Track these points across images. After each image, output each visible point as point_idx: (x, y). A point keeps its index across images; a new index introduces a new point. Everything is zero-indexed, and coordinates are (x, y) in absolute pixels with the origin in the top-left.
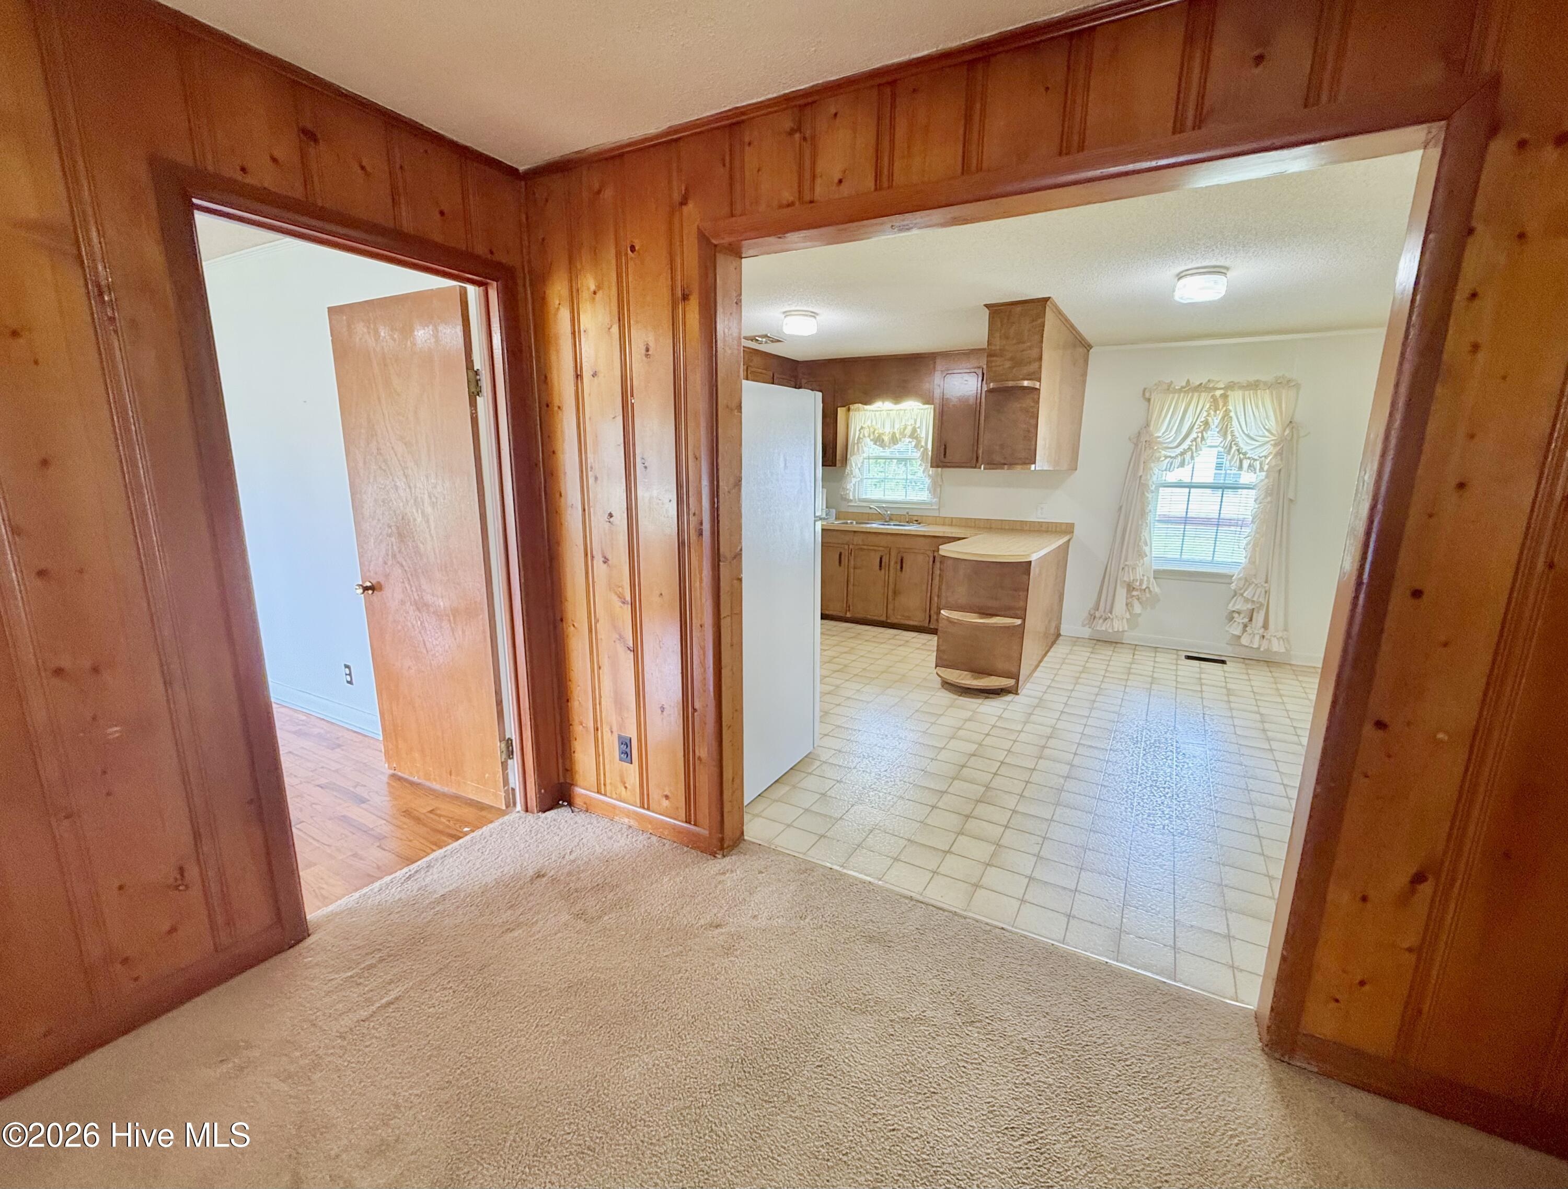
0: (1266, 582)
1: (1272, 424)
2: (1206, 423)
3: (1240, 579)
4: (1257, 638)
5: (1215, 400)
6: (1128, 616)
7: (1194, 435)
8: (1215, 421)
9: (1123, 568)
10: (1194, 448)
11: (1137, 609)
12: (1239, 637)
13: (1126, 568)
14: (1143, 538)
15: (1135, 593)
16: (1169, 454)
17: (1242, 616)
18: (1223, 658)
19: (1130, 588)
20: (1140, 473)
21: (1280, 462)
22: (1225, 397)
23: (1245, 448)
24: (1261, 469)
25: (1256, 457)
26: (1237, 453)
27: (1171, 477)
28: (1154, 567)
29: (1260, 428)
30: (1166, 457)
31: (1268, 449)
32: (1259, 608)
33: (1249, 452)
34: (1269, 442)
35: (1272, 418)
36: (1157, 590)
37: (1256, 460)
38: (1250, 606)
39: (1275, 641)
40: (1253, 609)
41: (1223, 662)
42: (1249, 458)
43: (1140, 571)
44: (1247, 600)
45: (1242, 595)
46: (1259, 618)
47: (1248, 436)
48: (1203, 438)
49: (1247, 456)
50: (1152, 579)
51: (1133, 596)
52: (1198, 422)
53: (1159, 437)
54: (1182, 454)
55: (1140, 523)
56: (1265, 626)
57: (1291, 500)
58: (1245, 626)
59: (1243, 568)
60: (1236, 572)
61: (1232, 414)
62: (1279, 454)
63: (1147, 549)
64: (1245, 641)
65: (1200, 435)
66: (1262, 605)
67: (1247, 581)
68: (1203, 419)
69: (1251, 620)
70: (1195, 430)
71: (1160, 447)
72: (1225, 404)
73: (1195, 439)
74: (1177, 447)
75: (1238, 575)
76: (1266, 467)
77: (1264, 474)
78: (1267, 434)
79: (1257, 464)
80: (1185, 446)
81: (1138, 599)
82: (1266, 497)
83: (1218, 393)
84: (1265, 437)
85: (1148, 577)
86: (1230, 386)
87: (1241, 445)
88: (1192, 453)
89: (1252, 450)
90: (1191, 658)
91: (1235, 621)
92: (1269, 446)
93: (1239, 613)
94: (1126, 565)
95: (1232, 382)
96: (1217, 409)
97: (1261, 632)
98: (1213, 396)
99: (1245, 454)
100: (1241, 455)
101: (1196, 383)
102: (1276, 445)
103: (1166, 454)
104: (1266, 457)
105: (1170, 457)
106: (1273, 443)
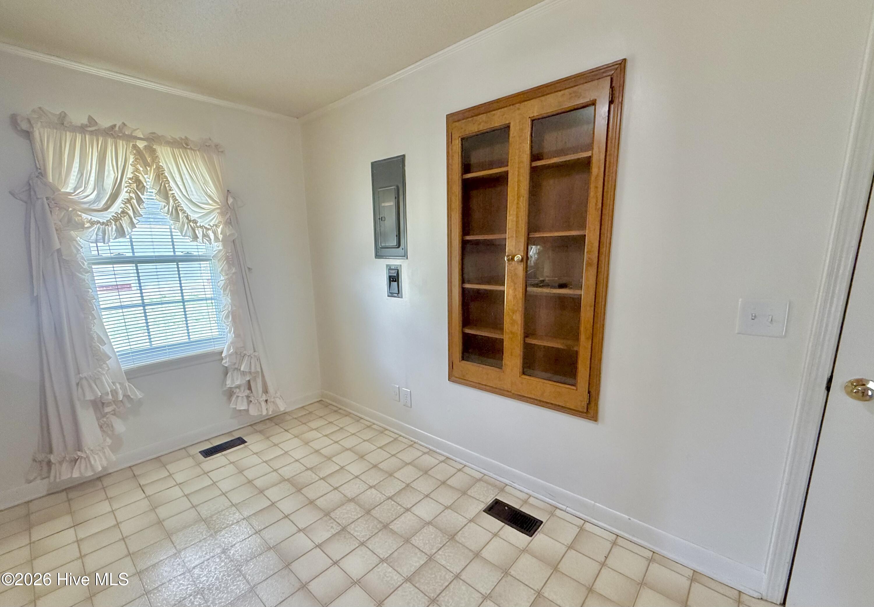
0: (255, 351)
1: (212, 189)
2: (138, 181)
3: (231, 355)
4: (263, 404)
5: (139, 154)
6: (109, 441)
7: (124, 195)
8: (148, 179)
9: (78, 384)
10: (131, 213)
11: (119, 426)
12: (247, 411)
13: (84, 382)
14: (95, 336)
15: (107, 410)
16: (95, 219)
17: (242, 389)
18: (236, 435)
19: (96, 405)
20: (57, 246)
21: (233, 231)
22: (151, 150)
23: (193, 216)
24: (216, 238)
25: (209, 227)
26: (186, 221)
27: (105, 250)
28: (125, 367)
29: (201, 193)
30: (93, 223)
31: (216, 218)
32: (255, 379)
33: (199, 220)
34: (214, 210)
35: (210, 183)
36: (138, 394)
37: (209, 229)
38: (248, 378)
39: (279, 402)
40: (248, 382)
41: (240, 441)
42: (201, 227)
43: (107, 381)
44: (244, 373)
45: (238, 369)
46: (258, 387)
47: (191, 201)
48: (140, 201)
49: (198, 224)
50: (127, 384)
51: (107, 413)
52: (125, 178)
53: (69, 194)
54: (116, 219)
56: (266, 391)
57: (249, 269)
58: (248, 397)
59: (232, 343)
60: (225, 347)
61: (166, 174)
62: (229, 223)
63: (105, 348)
64: (253, 411)
65: (133, 195)
66: (257, 372)
67: (240, 354)
68: (130, 175)
69: (250, 388)
70: (125, 189)
71: (77, 207)
72: (155, 158)
73: (129, 201)
74: (106, 208)
75: (229, 350)
76: (220, 237)
77: (220, 244)
78: (210, 202)
79: (210, 233)
80: (117, 207)
81: (114, 414)
82: (230, 269)
83: (141, 145)
84: (208, 204)
85: (120, 383)
86: (153, 139)
87: (188, 211)
88: (130, 218)
89: (200, 218)
90: (208, 453)
91: (238, 397)
92: (215, 214)
93: (238, 387)
94: (81, 379)
95: (154, 133)
96: (146, 164)
97: (264, 398)
98: (135, 147)
99: (195, 222)
100: (192, 224)
101: (104, 123)
102: (222, 214)
103: (89, 217)
104: (216, 226)
105: (98, 222)
106: (218, 211)
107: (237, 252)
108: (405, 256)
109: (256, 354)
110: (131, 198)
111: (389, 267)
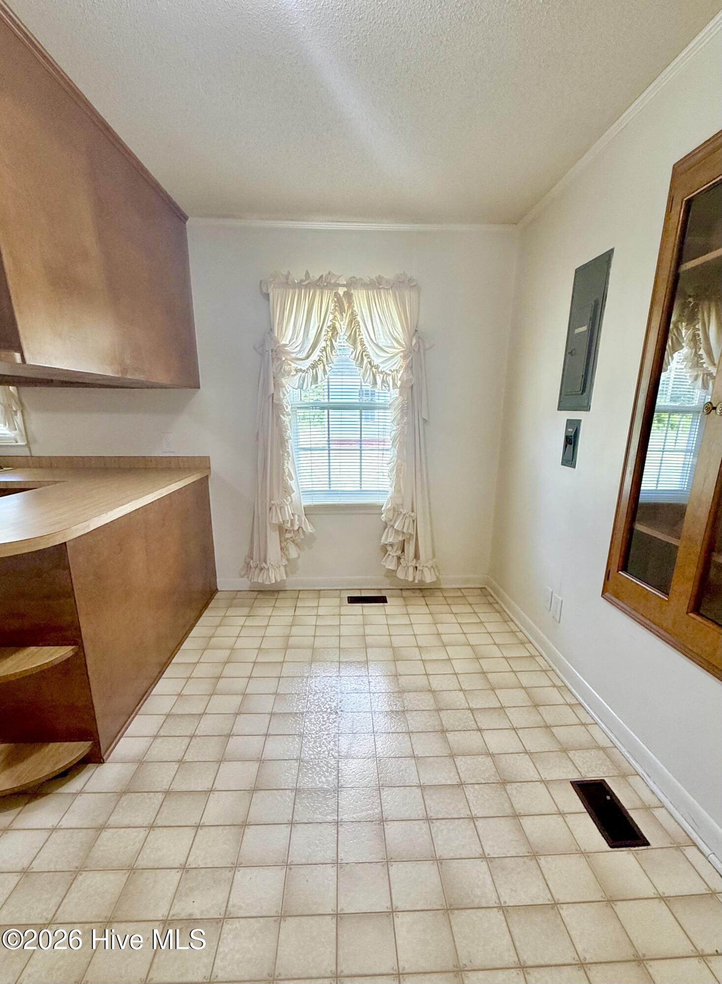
0: (413, 511)
1: (399, 331)
2: (334, 329)
3: (389, 510)
4: (411, 570)
5: (338, 301)
6: (285, 562)
7: (322, 344)
8: (342, 326)
9: (270, 510)
10: (325, 360)
11: (293, 552)
12: (395, 571)
13: (274, 508)
14: (286, 471)
15: (288, 536)
16: (299, 367)
17: (395, 548)
18: (383, 594)
19: (282, 530)
20: (272, 391)
21: (411, 377)
22: (348, 295)
23: (376, 361)
24: (394, 384)
25: (388, 372)
26: (369, 366)
28: (306, 502)
29: (387, 336)
30: (297, 371)
31: (398, 363)
32: (409, 539)
33: (382, 366)
34: (397, 354)
35: (399, 325)
36: (309, 529)
37: (389, 375)
38: (401, 538)
39: (427, 572)
40: (404, 540)
41: (383, 600)
42: (382, 372)
43: (288, 510)
44: (397, 532)
45: (393, 526)
46: (410, 549)
47: (377, 345)
48: (332, 347)
49: (380, 370)
50: (303, 517)
51: (288, 539)
52: (325, 327)
53: (285, 345)
54: (314, 366)
55: (281, 453)
56: (417, 556)
57: (425, 421)
58: (399, 558)
59: (391, 498)
60: (384, 501)
61: (359, 318)
62: (409, 367)
63: (292, 483)
64: (400, 575)
65: (329, 343)
66: (411, 535)
67: (395, 511)
68: (329, 324)
69: (403, 551)
70: (323, 338)
71: (289, 357)
72: (350, 303)
73: (325, 349)
74: (307, 357)
75: (387, 504)
76: (399, 383)
77: (397, 391)
78: (396, 345)
79: (390, 379)
80: (314, 357)
81: (293, 541)
82: (402, 417)
83: (341, 291)
84: (395, 348)
85: (298, 516)
86: (352, 283)
87: (372, 357)
88: (324, 366)
89: (383, 363)
90: (353, 600)
91: (389, 555)
92: (398, 358)
93: (392, 545)
94: (273, 505)
95: (354, 277)
96: (342, 311)
97: (413, 563)
98: (336, 294)
99: (377, 367)
100: (373, 369)
101: (315, 275)
102: (405, 357)
103: (296, 366)
104: (397, 371)
105: (301, 370)
106: (401, 354)
107: (413, 402)
108: (587, 408)
109: (413, 514)
110: (327, 345)
111: (570, 423)
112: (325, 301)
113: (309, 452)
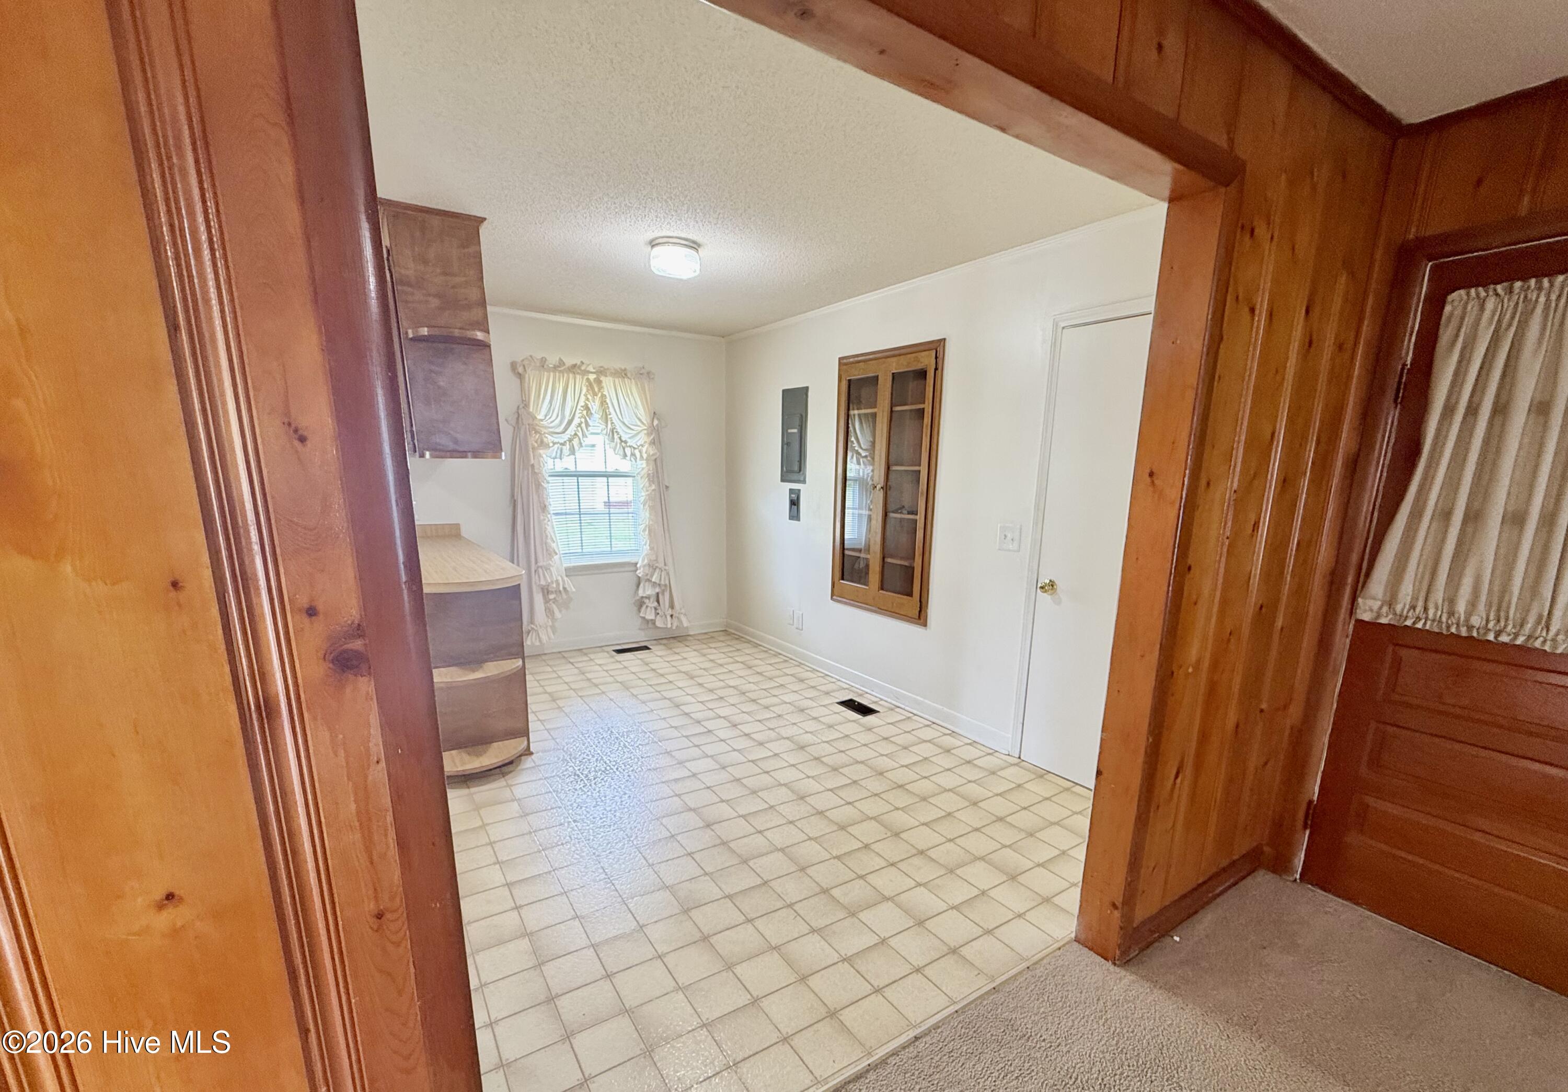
0: (665, 565)
1: (642, 413)
2: (587, 408)
3: (644, 566)
4: (669, 618)
5: (590, 385)
6: (550, 622)
7: (576, 421)
8: (595, 406)
9: (535, 571)
10: (580, 434)
11: (557, 612)
12: (654, 621)
13: (540, 570)
14: (547, 534)
15: (552, 596)
16: (556, 440)
17: (652, 600)
18: (645, 644)
19: (546, 591)
20: (532, 462)
21: (656, 451)
22: (599, 382)
23: (625, 437)
24: (641, 456)
25: (636, 447)
26: (619, 441)
27: (560, 466)
28: (565, 565)
29: (633, 416)
30: (554, 444)
31: (643, 438)
32: (663, 592)
33: (628, 440)
34: (641, 431)
35: (641, 407)
36: (571, 588)
37: (636, 449)
38: (657, 590)
39: (683, 619)
40: (658, 594)
41: (646, 648)
42: (630, 446)
43: (554, 573)
44: (654, 585)
45: (650, 581)
46: (665, 600)
47: (624, 423)
48: (587, 425)
49: (628, 444)
50: (565, 578)
51: (551, 600)
52: (579, 407)
53: (542, 420)
54: (570, 440)
55: (542, 517)
56: (672, 606)
57: (667, 487)
58: (656, 609)
59: (646, 555)
60: (641, 561)
61: (608, 401)
62: (653, 443)
63: (554, 546)
64: (660, 623)
65: (583, 420)
66: (665, 585)
67: (652, 567)
68: (583, 404)
69: (658, 601)
70: (577, 415)
71: (546, 431)
72: (601, 388)
73: (580, 425)
74: (564, 431)
75: (643, 560)
76: (645, 456)
77: (644, 462)
78: (639, 423)
79: (637, 452)
80: (571, 430)
81: (555, 601)
82: (650, 485)
83: (592, 377)
84: (639, 426)
85: (561, 576)
86: (601, 372)
87: (621, 433)
88: (580, 439)
89: (630, 438)
90: (620, 651)
91: (647, 607)
92: (642, 434)
93: (648, 598)
94: (538, 567)
95: (601, 367)
96: (595, 394)
97: (670, 612)
98: (588, 379)
99: (626, 442)
100: (623, 444)
101: (569, 361)
102: (648, 434)
103: (553, 439)
104: (642, 446)
105: (558, 443)
106: (645, 432)
107: (657, 472)
108: (804, 482)
109: (667, 568)
110: (582, 422)
111: (791, 491)
112: (579, 384)
113: (564, 517)
